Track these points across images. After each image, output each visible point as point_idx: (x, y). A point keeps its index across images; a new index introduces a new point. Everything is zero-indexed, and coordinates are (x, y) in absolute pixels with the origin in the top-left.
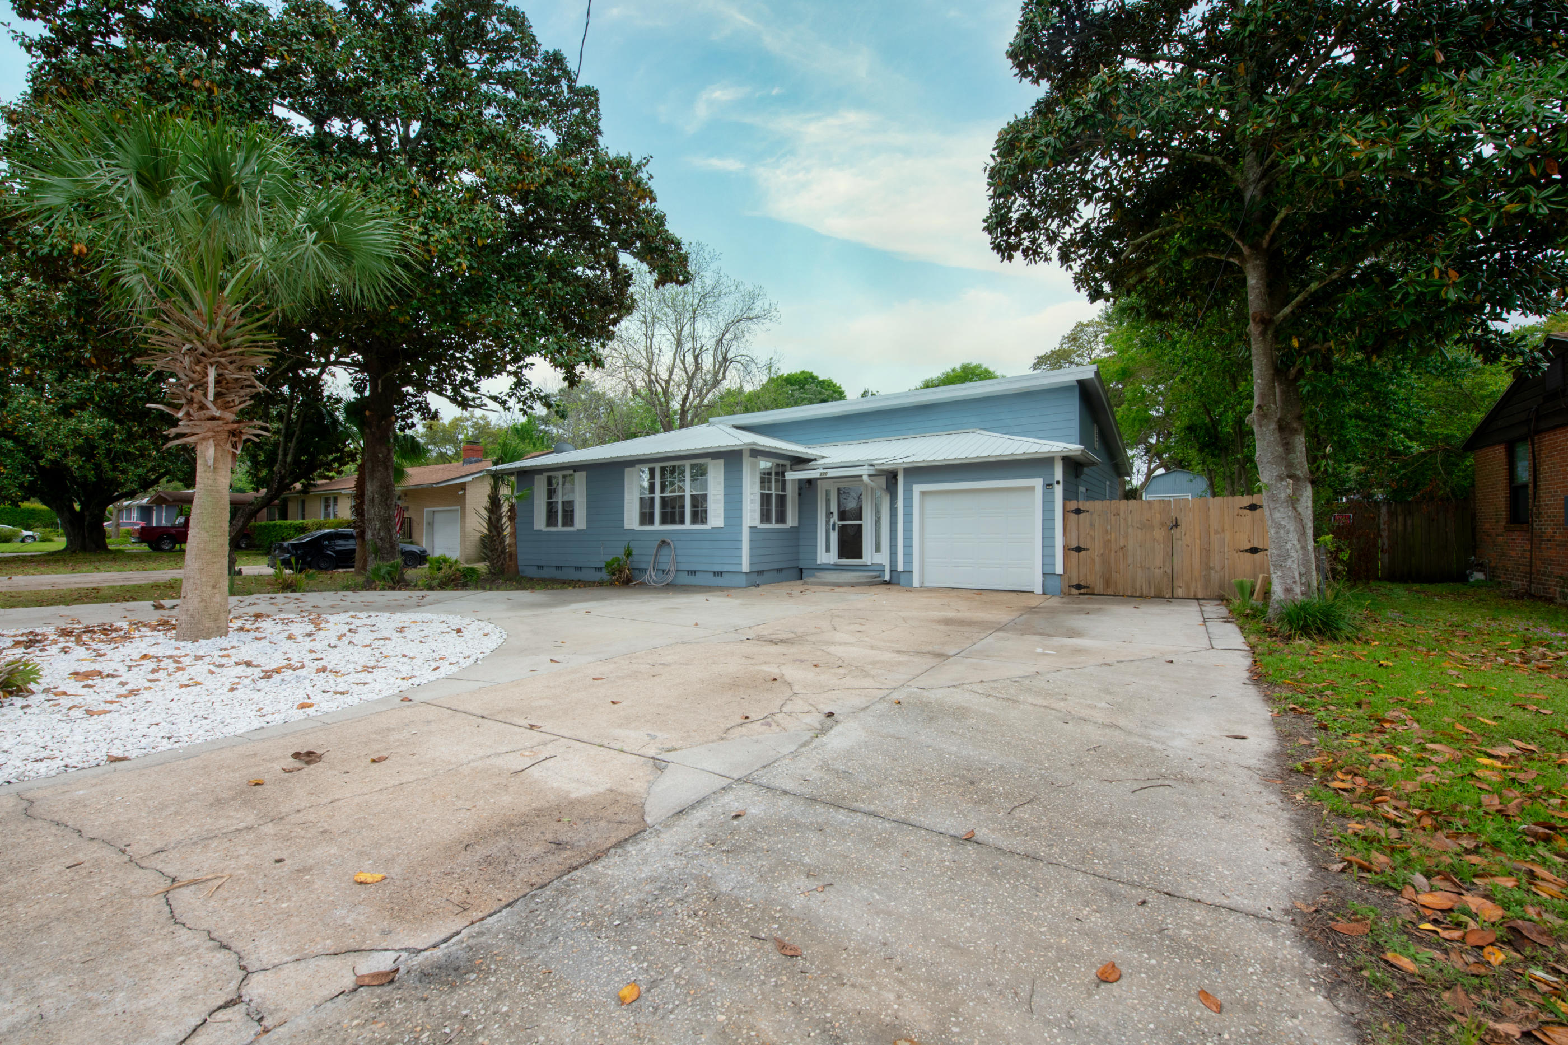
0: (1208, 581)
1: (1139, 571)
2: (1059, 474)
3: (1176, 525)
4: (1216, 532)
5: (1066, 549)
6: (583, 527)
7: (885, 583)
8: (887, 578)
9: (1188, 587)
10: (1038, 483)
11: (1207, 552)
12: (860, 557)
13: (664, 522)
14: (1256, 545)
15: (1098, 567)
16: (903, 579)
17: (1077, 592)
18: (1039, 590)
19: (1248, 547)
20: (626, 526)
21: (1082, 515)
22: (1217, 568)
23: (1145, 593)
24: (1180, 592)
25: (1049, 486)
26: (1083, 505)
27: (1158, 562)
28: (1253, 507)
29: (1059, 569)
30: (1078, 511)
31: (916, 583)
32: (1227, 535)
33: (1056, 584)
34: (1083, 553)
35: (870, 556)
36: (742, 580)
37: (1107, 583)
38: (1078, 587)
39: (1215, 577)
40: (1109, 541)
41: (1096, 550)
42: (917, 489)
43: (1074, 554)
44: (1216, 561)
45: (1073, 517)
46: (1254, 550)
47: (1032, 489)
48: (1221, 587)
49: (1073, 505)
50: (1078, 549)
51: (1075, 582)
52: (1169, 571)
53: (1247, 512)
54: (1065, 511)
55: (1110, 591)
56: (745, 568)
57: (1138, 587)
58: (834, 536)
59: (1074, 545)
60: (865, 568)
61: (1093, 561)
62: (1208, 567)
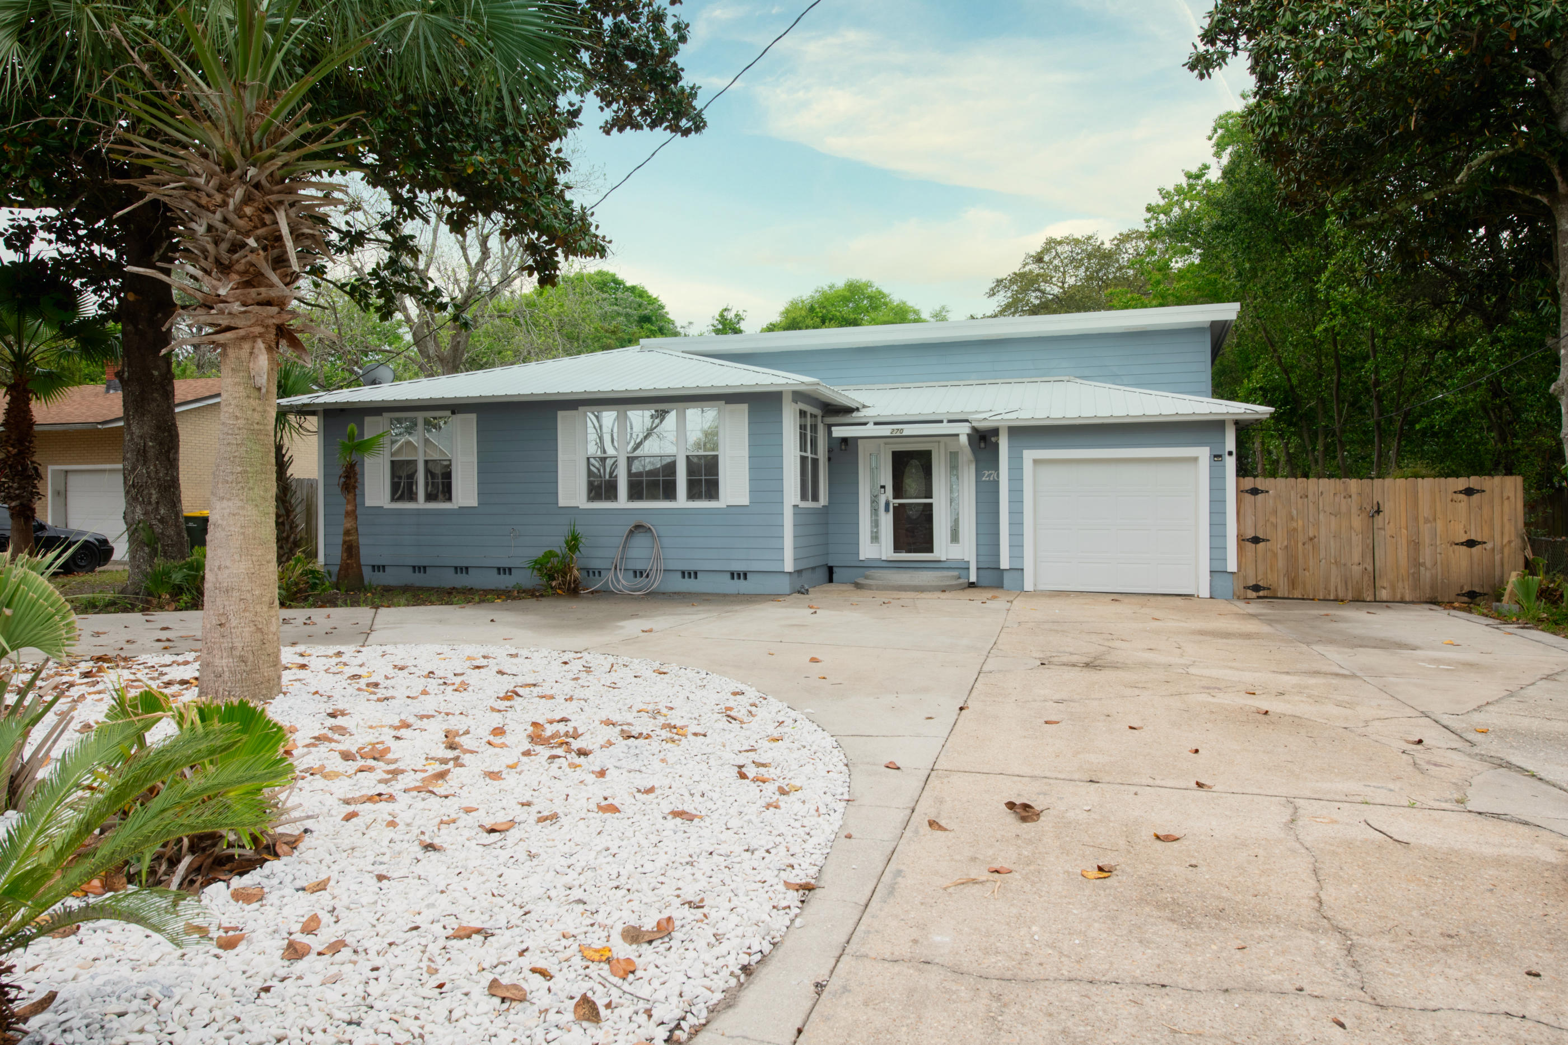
0: (1416, 578)
1: (1334, 567)
2: (1230, 443)
3: (1378, 512)
4: (1427, 521)
5: (1241, 539)
6: (472, 501)
7: (972, 585)
8: (973, 578)
9: (1393, 588)
10: (1203, 453)
11: (1415, 545)
12: (930, 550)
14: (1473, 537)
15: (1281, 563)
17: (1254, 594)
18: (1205, 592)
19: (1464, 540)
20: (562, 503)
21: (1260, 496)
22: (1428, 564)
23: (1341, 595)
24: (1384, 594)
25: (1217, 457)
26: (1260, 483)
27: (1356, 557)
28: (1469, 492)
29: (1232, 566)
30: (1255, 491)
31: (1028, 586)
32: (1440, 524)
33: (1227, 585)
34: (1261, 545)
35: (943, 548)
36: (784, 584)
37: (1293, 583)
38: (1256, 588)
39: (1426, 575)
40: (1295, 530)
41: (1279, 541)
42: (1029, 455)
43: (1250, 546)
44: (1426, 555)
45: (1248, 497)
46: (1471, 543)
47: (1195, 459)
48: (1434, 587)
49: (1249, 483)
50: (1256, 540)
51: (1251, 582)
52: (1370, 568)
53: (1462, 497)
54: (1240, 491)
55: (1297, 594)
56: (789, 566)
57: (1333, 589)
58: (887, 521)
59: (1250, 533)
60: (937, 565)
61: (1275, 555)
62: (1417, 564)
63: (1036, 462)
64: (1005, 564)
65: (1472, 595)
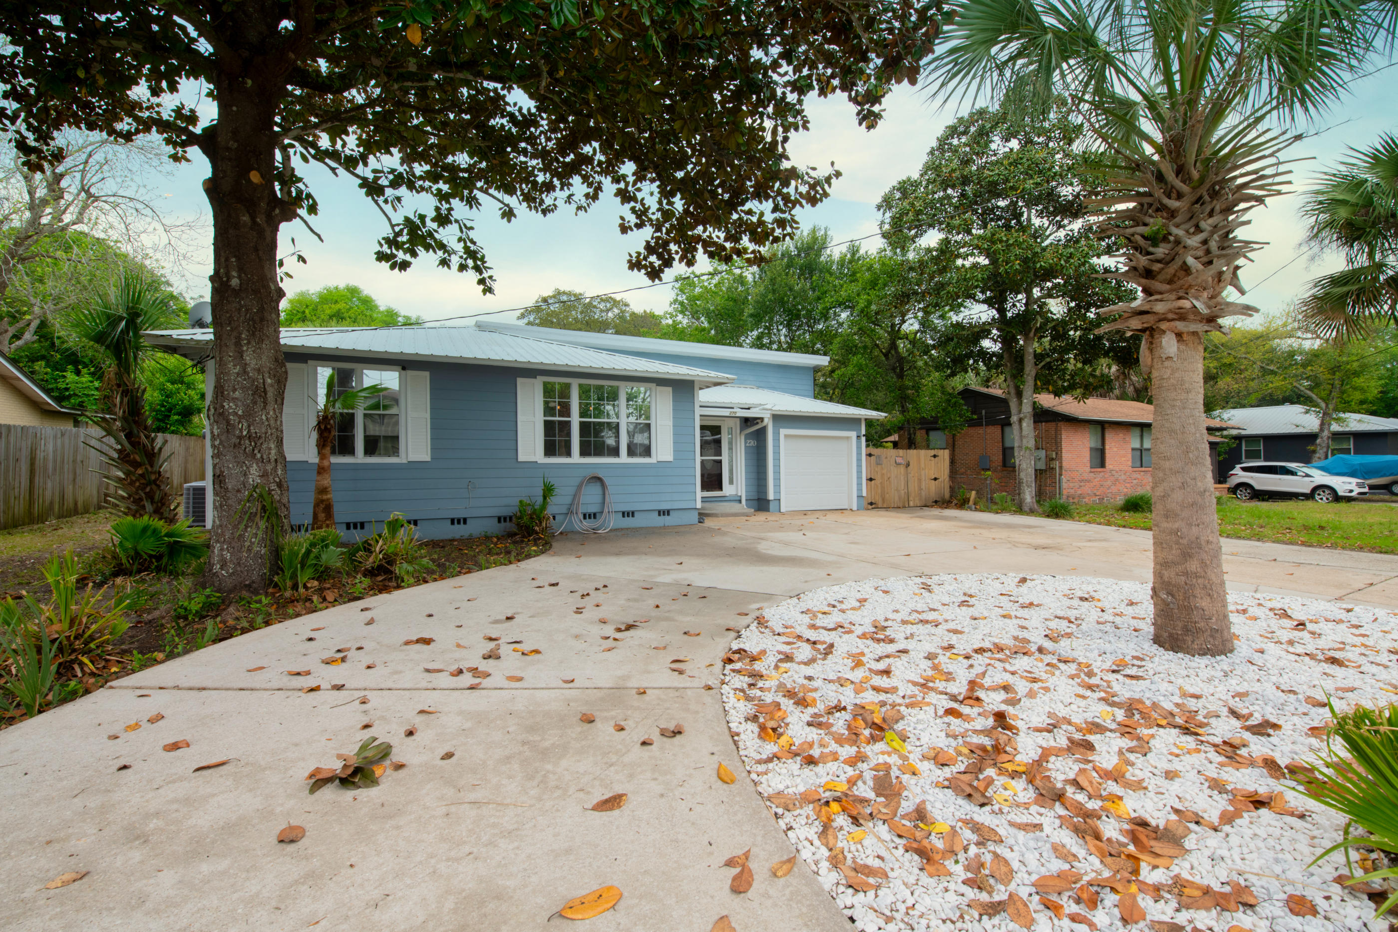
0: (920, 496)
1: (895, 493)
2: (863, 430)
3: (909, 464)
4: (923, 469)
5: (867, 479)
6: (425, 455)
9: (914, 500)
10: (854, 435)
11: (920, 480)
12: (721, 488)
13: (584, 453)
14: (936, 476)
15: (879, 490)
16: (772, 506)
17: (871, 507)
18: (855, 508)
19: (933, 477)
20: (522, 458)
21: (876, 458)
22: (924, 489)
23: (898, 505)
24: (911, 504)
25: (858, 437)
26: (874, 450)
27: (902, 487)
28: (935, 456)
29: (864, 494)
30: (872, 455)
31: (783, 509)
32: (926, 471)
33: (864, 503)
34: (874, 481)
35: (727, 489)
37: (883, 501)
38: (871, 504)
39: (923, 493)
40: (883, 475)
41: (879, 479)
42: (783, 432)
43: (871, 482)
44: (923, 485)
45: (871, 458)
46: (935, 479)
47: (848, 438)
48: (925, 499)
49: (871, 450)
50: (872, 479)
51: (870, 501)
52: (907, 493)
53: (933, 458)
54: (867, 455)
55: (884, 506)
56: (699, 504)
57: (895, 502)
59: (870, 476)
60: (725, 499)
61: (878, 486)
62: (920, 489)
63: (786, 436)
64: (771, 496)
65: (936, 502)
